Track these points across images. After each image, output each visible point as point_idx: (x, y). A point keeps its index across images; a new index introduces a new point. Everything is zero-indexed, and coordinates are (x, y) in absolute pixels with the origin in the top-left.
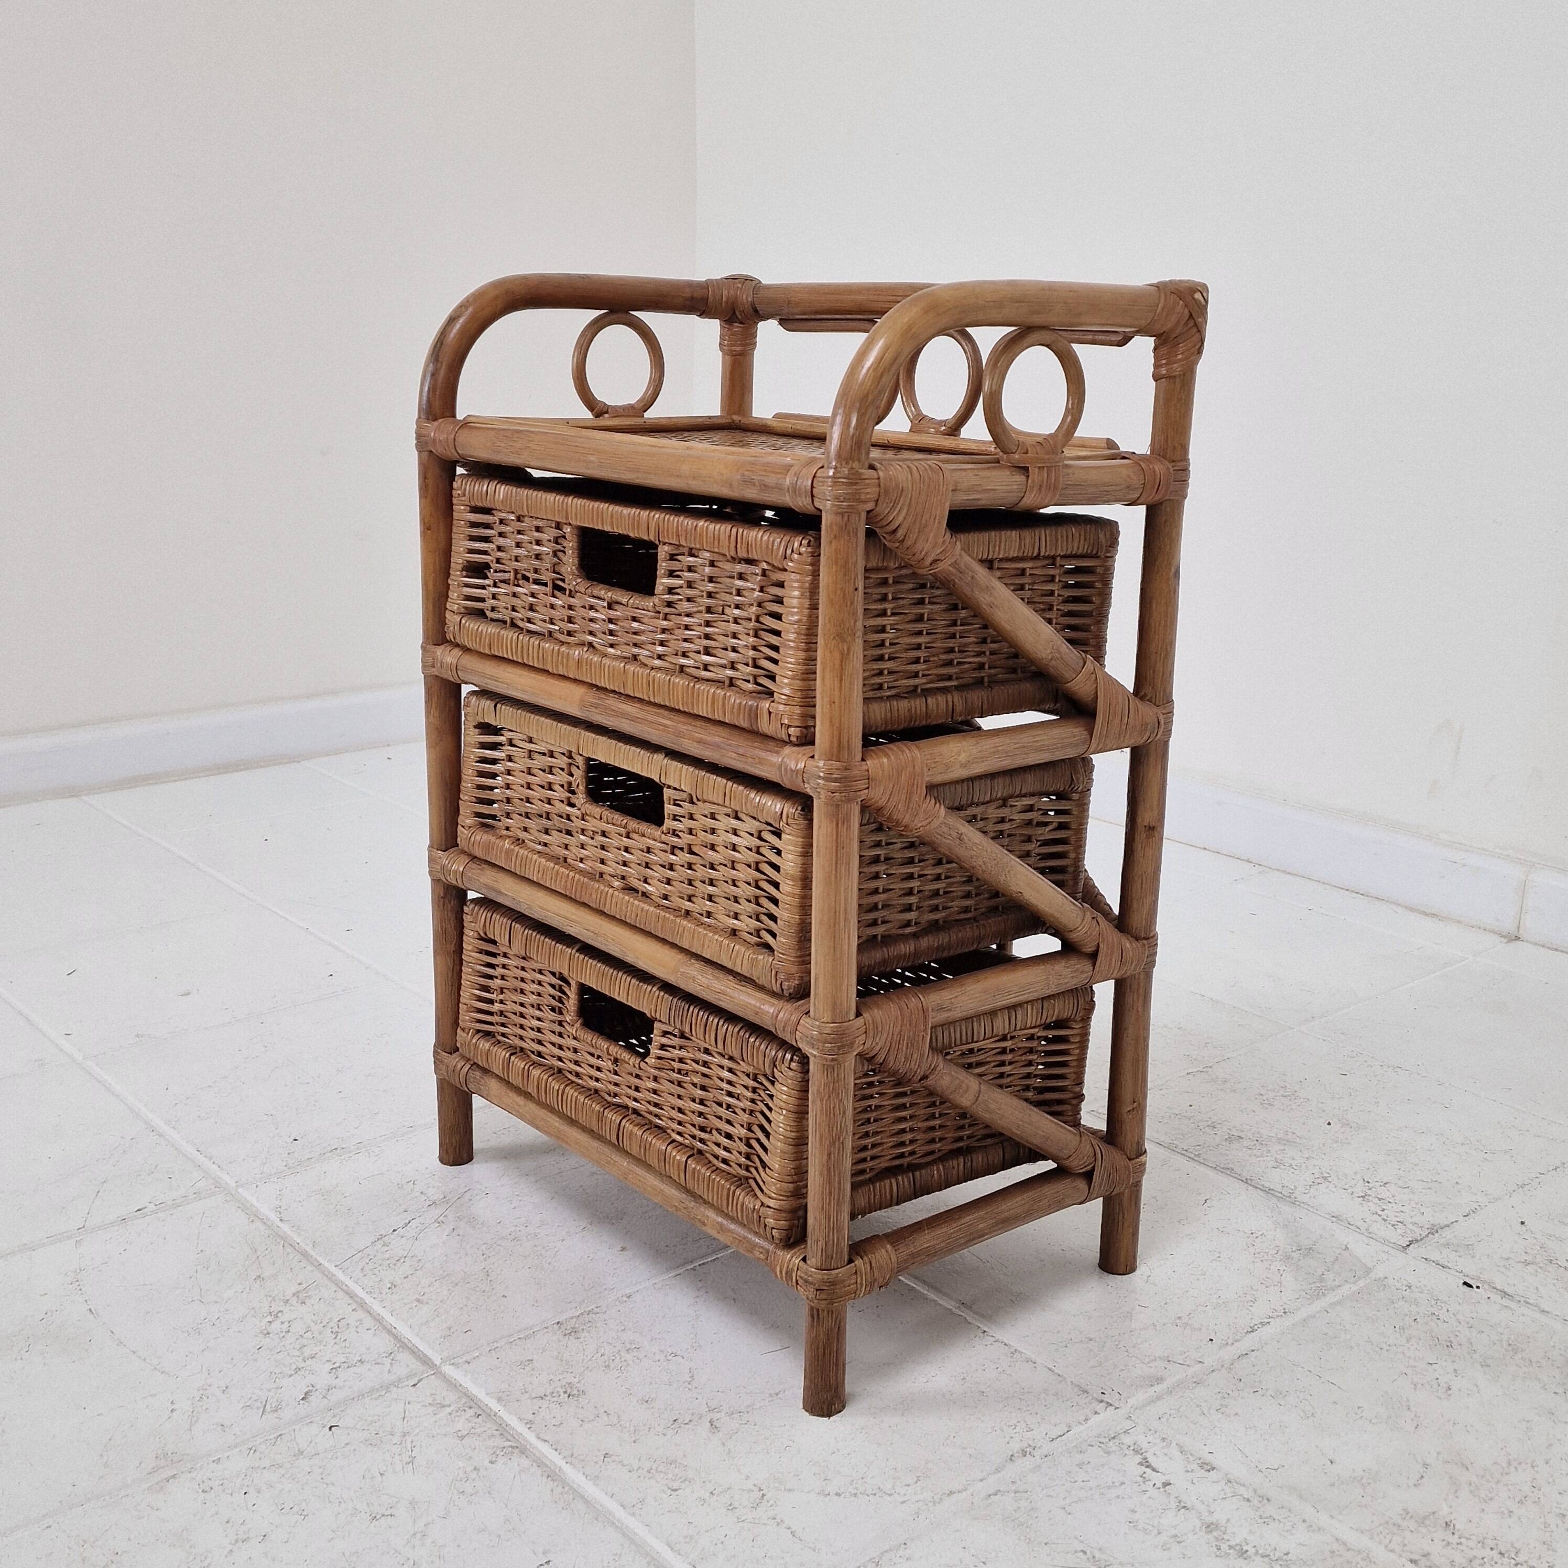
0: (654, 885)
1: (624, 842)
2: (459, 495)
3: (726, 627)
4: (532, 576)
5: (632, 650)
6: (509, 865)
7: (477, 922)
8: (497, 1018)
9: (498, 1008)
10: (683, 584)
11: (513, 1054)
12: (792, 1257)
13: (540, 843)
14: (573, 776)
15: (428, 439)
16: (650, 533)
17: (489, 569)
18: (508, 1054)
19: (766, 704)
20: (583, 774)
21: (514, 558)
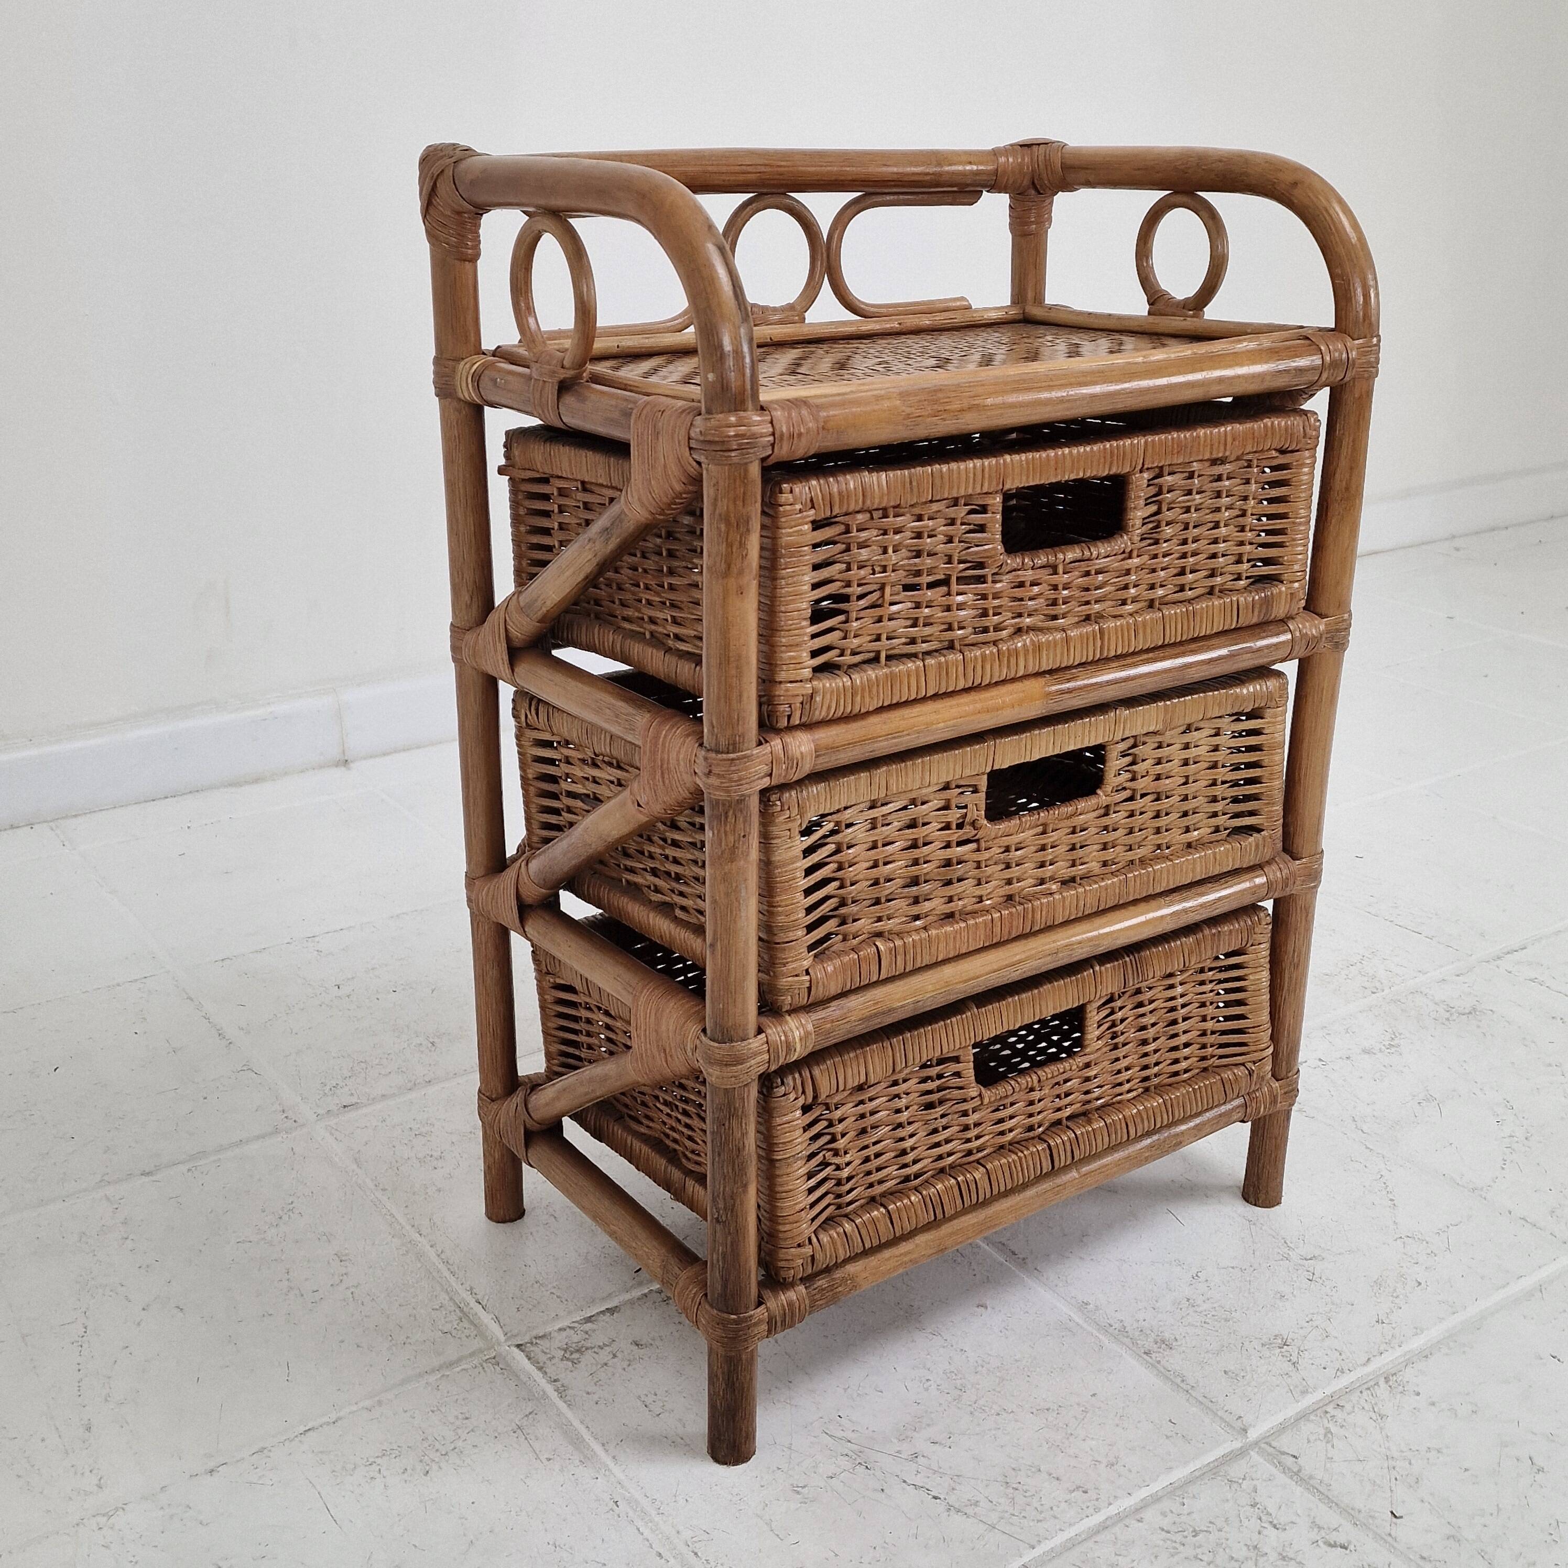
0: (1092, 861)
1: (1049, 838)
2: (800, 510)
3: (1214, 534)
4: (924, 580)
5: (1092, 609)
6: (891, 971)
7: (803, 1093)
8: (840, 1190)
9: (842, 1175)
10: (1161, 508)
11: (883, 1205)
12: (1270, 1086)
13: (917, 918)
14: (965, 807)
15: (770, 438)
16: (1133, 462)
17: (847, 599)
18: (881, 1210)
19: (1281, 588)
20: (984, 795)
21: (889, 568)
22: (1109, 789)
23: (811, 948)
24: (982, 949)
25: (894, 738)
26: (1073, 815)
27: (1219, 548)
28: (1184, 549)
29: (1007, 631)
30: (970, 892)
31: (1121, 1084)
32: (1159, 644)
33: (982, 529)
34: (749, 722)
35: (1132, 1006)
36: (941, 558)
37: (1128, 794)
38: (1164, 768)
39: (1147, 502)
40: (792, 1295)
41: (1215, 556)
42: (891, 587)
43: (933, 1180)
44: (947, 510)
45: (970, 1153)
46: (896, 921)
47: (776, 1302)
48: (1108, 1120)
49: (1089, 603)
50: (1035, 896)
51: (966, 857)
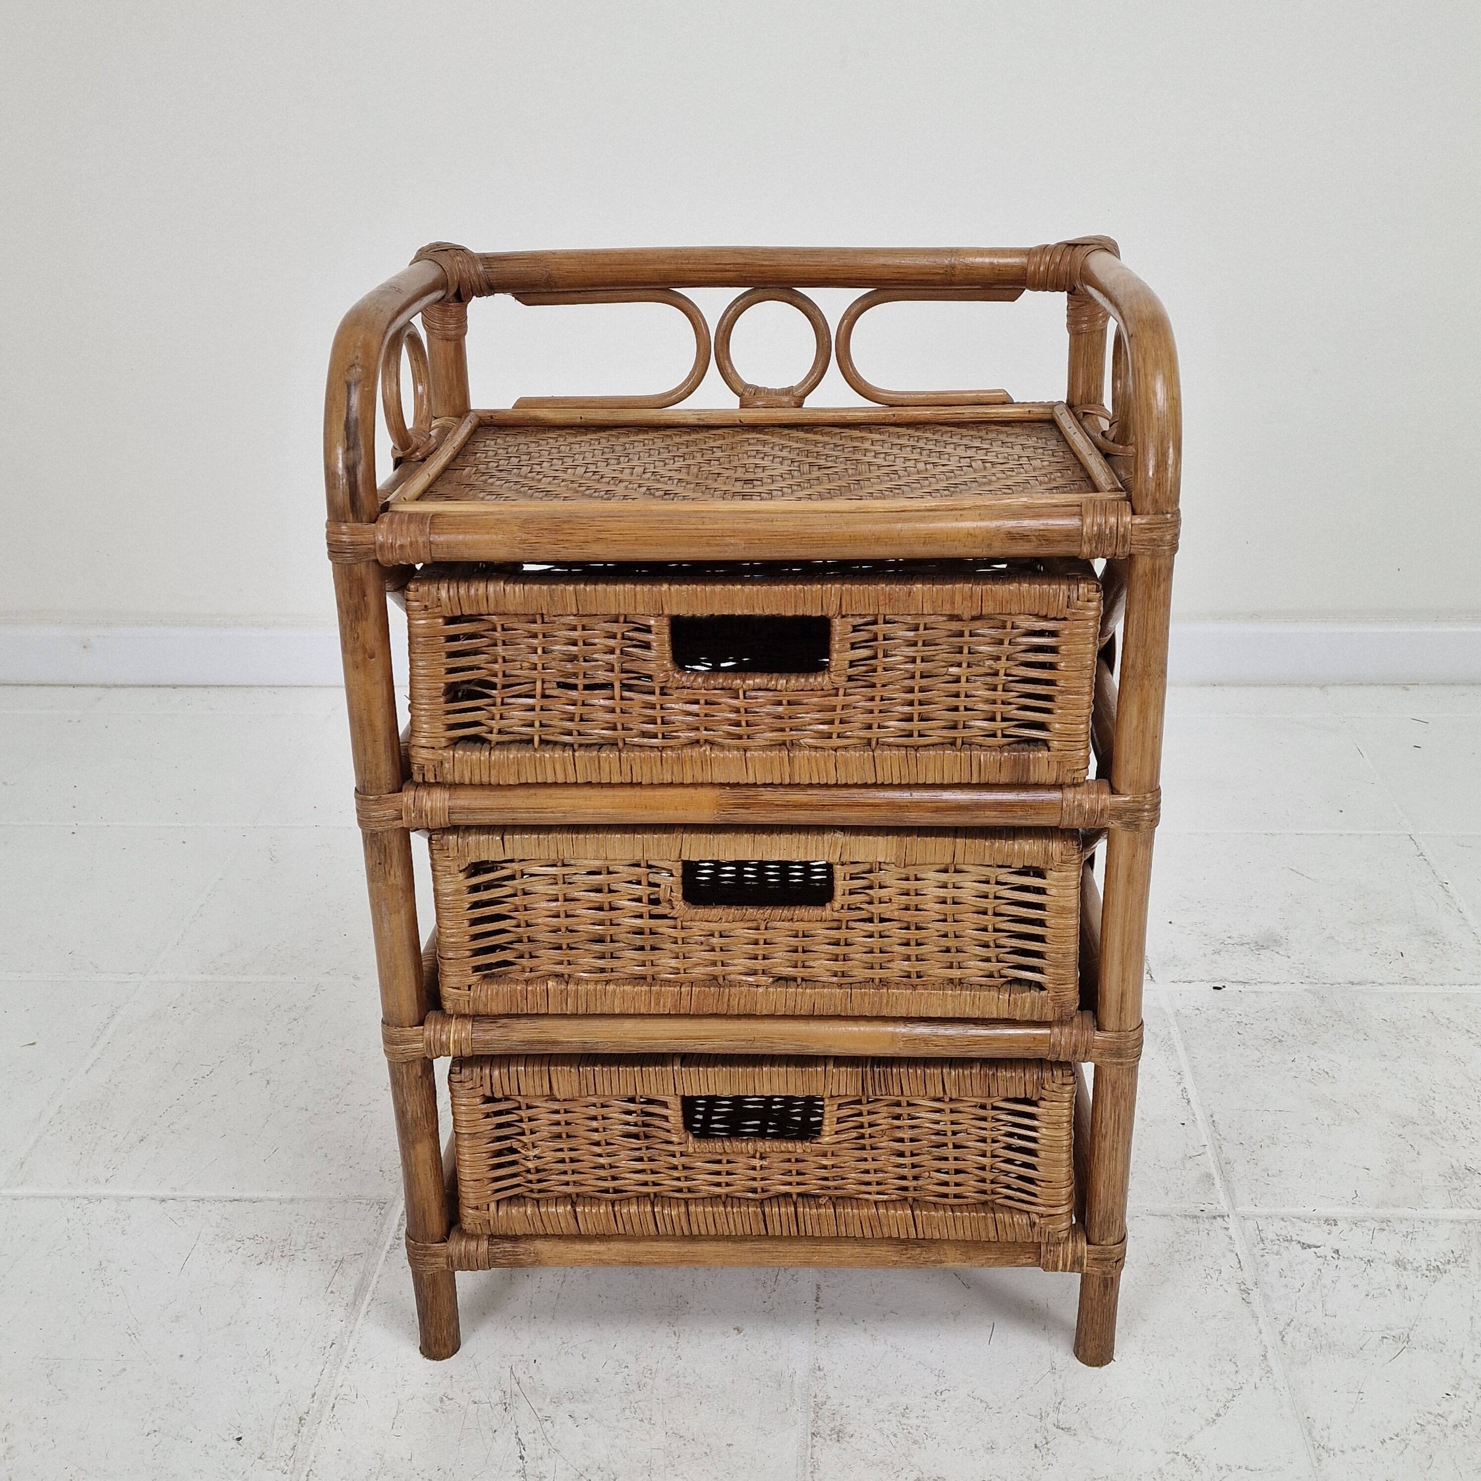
0: (821, 966)
1: (763, 934)
2: (426, 606)
3: (953, 687)
4: (580, 682)
5: (788, 736)
6: (562, 1009)
7: (482, 1086)
8: (530, 1177)
9: (530, 1165)
10: (876, 653)
11: (574, 1205)
12: (1076, 1246)
13: (602, 970)
14: (658, 886)
15: (372, 546)
16: (825, 607)
17: (493, 686)
18: (569, 1207)
19: (1043, 754)
20: (680, 879)
21: (540, 666)
22: (837, 905)
23: (477, 969)
24: (669, 1016)
25: (538, 812)
26: (792, 919)
27: (961, 702)
28: (909, 696)
29: (681, 740)
30: (666, 962)
31: (868, 1184)
32: (869, 782)
33: (647, 646)
34: (375, 773)
35: (886, 1115)
36: (601, 665)
37: (864, 914)
38: (913, 900)
39: (853, 646)
40: (473, 1245)
41: (956, 709)
42: (543, 682)
43: (634, 1200)
44: (605, 625)
45: (680, 1190)
46: (579, 968)
47: (457, 1247)
48: (840, 1210)
49: (782, 730)
50: (740, 983)
51: (660, 930)
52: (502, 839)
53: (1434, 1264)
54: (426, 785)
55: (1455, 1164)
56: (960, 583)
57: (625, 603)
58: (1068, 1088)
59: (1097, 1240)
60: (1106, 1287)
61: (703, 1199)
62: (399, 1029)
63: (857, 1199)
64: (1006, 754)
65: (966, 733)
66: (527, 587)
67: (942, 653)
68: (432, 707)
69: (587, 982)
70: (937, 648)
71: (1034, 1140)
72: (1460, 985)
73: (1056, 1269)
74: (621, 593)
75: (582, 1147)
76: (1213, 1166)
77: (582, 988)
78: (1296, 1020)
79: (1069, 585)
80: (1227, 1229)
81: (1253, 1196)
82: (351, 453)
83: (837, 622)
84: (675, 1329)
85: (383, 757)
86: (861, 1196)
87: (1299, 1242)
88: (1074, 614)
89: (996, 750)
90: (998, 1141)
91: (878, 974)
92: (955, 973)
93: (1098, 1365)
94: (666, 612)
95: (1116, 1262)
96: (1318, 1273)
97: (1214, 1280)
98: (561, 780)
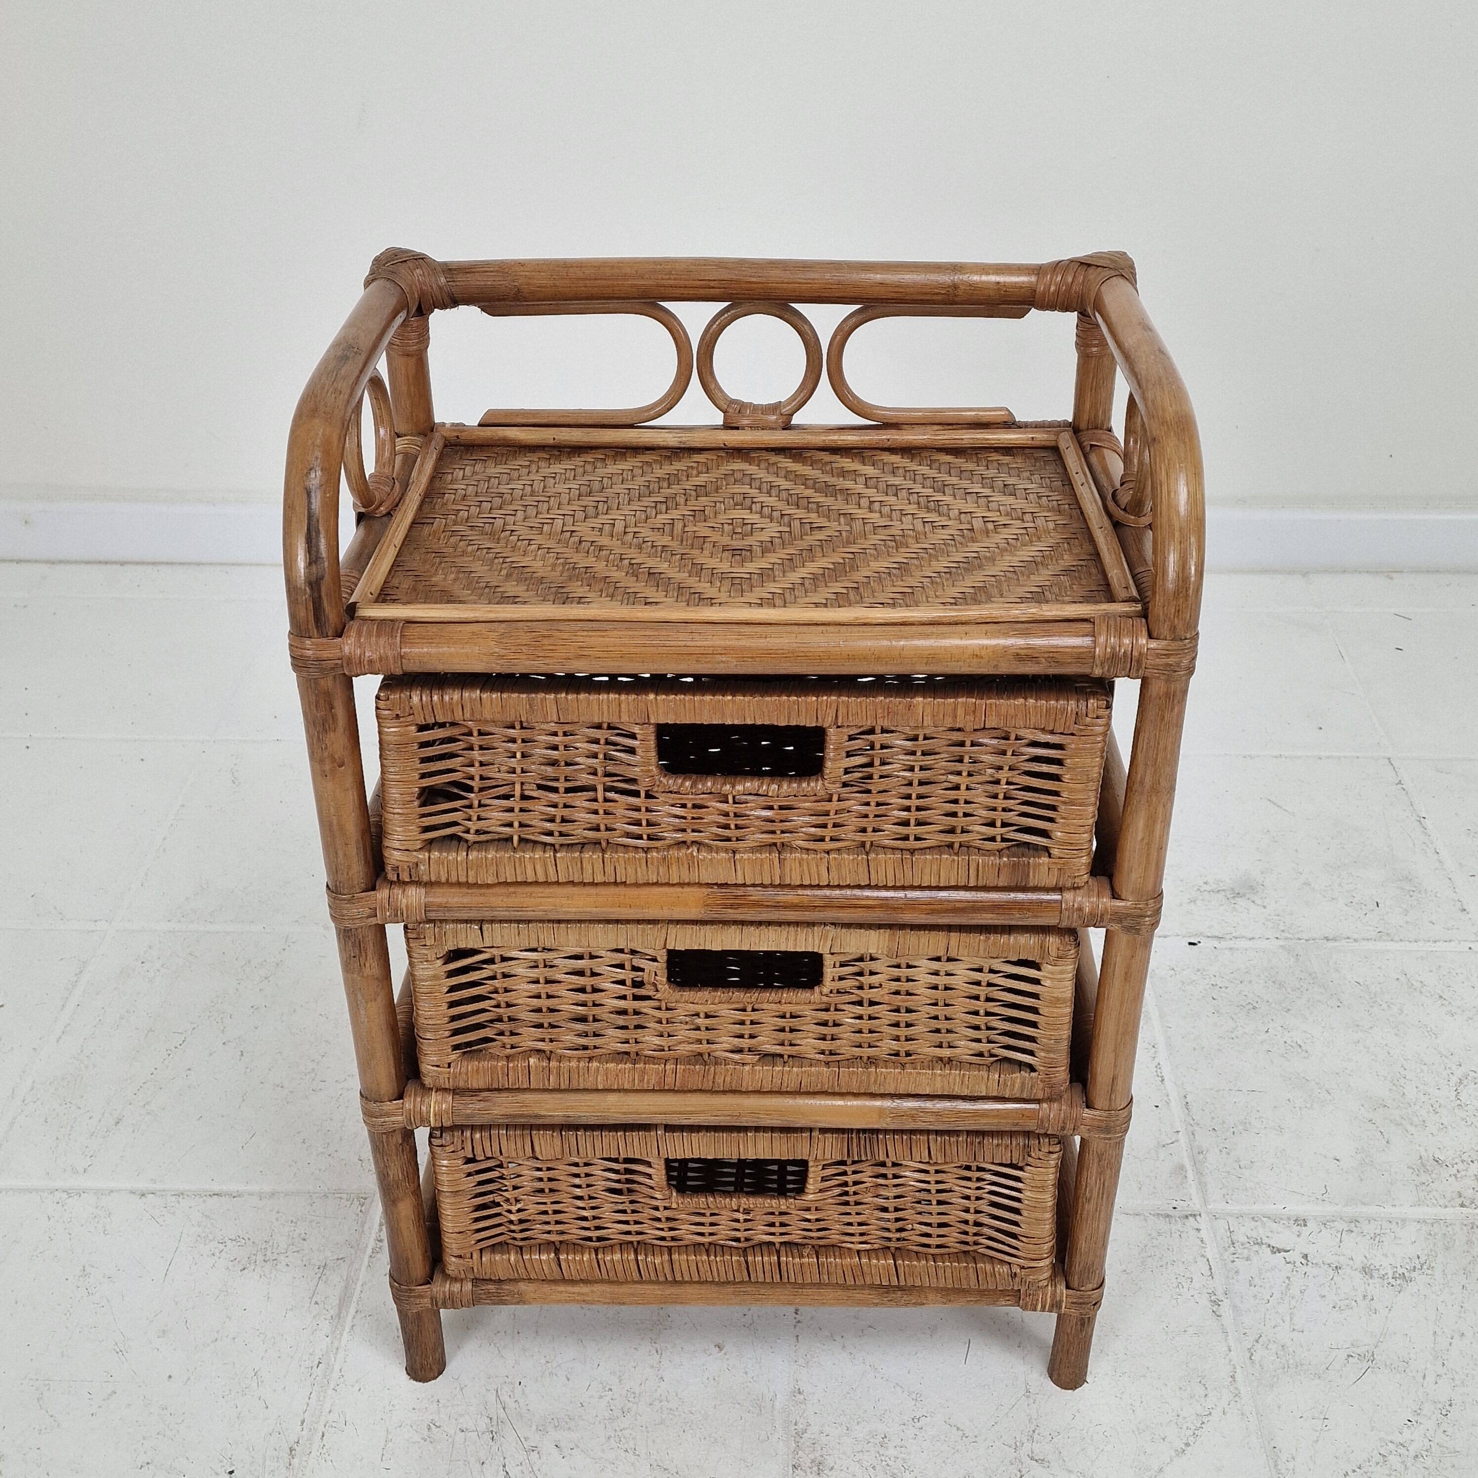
0: (808, 1044)
1: (750, 1016)
2: (397, 715)
3: (952, 794)
4: (561, 785)
5: (778, 838)
6: (544, 1085)
7: (463, 1148)
8: (513, 1227)
9: (513, 1217)
10: (873, 760)
11: (557, 1251)
12: (1055, 1290)
13: (585, 1048)
14: (642, 970)
15: (339, 662)
16: (820, 719)
17: (470, 789)
18: (552, 1255)
19: (1045, 860)
20: (665, 965)
21: (519, 770)
22: (826, 990)
23: (456, 1047)
24: (653, 1091)
25: (518, 911)
26: (780, 1002)
27: (960, 808)
28: (907, 802)
29: (667, 842)
30: (650, 1040)
31: (852, 1235)
32: (863, 884)
33: (632, 751)
34: (348, 874)
35: (871, 1174)
36: (583, 769)
37: (854, 998)
38: (904, 986)
39: (849, 755)
40: (456, 1287)
41: (954, 814)
42: (522, 784)
43: (617, 1248)
44: (587, 730)
45: (663, 1239)
46: (561, 1045)
47: (440, 1288)
48: (822, 1259)
49: (774, 832)
50: (726, 1061)
51: (644, 1010)
52: (481, 929)
53: (1400, 1271)
54: (401, 883)
55: (1423, 1154)
56: (963, 697)
57: (609, 712)
58: (1054, 1156)
59: (1076, 1286)
60: (1083, 1325)
61: (686, 1246)
62: (378, 1104)
63: (840, 1247)
64: (1005, 859)
65: (965, 838)
66: (505, 695)
67: (941, 763)
68: (405, 811)
69: (570, 1059)
70: (937, 757)
71: (1018, 1200)
72: (1435, 942)
73: (1035, 1310)
74: (605, 702)
75: (565, 1201)
76: (1185, 1154)
77: (565, 1065)
78: (1271, 983)
79: (1078, 701)
80: (1198, 1230)
81: (1224, 1191)
82: (314, 567)
83: (831, 731)
84: (657, 1346)
85: (355, 859)
86: (843, 1245)
87: (1269, 1246)
88: (1081, 730)
89: (994, 855)
90: (981, 1199)
91: (867, 1052)
92: (946, 1053)
93: (1071, 1389)
94: (652, 721)
95: (1094, 1305)
96: (1287, 1281)
97: (1185, 1289)
98: (541, 879)
